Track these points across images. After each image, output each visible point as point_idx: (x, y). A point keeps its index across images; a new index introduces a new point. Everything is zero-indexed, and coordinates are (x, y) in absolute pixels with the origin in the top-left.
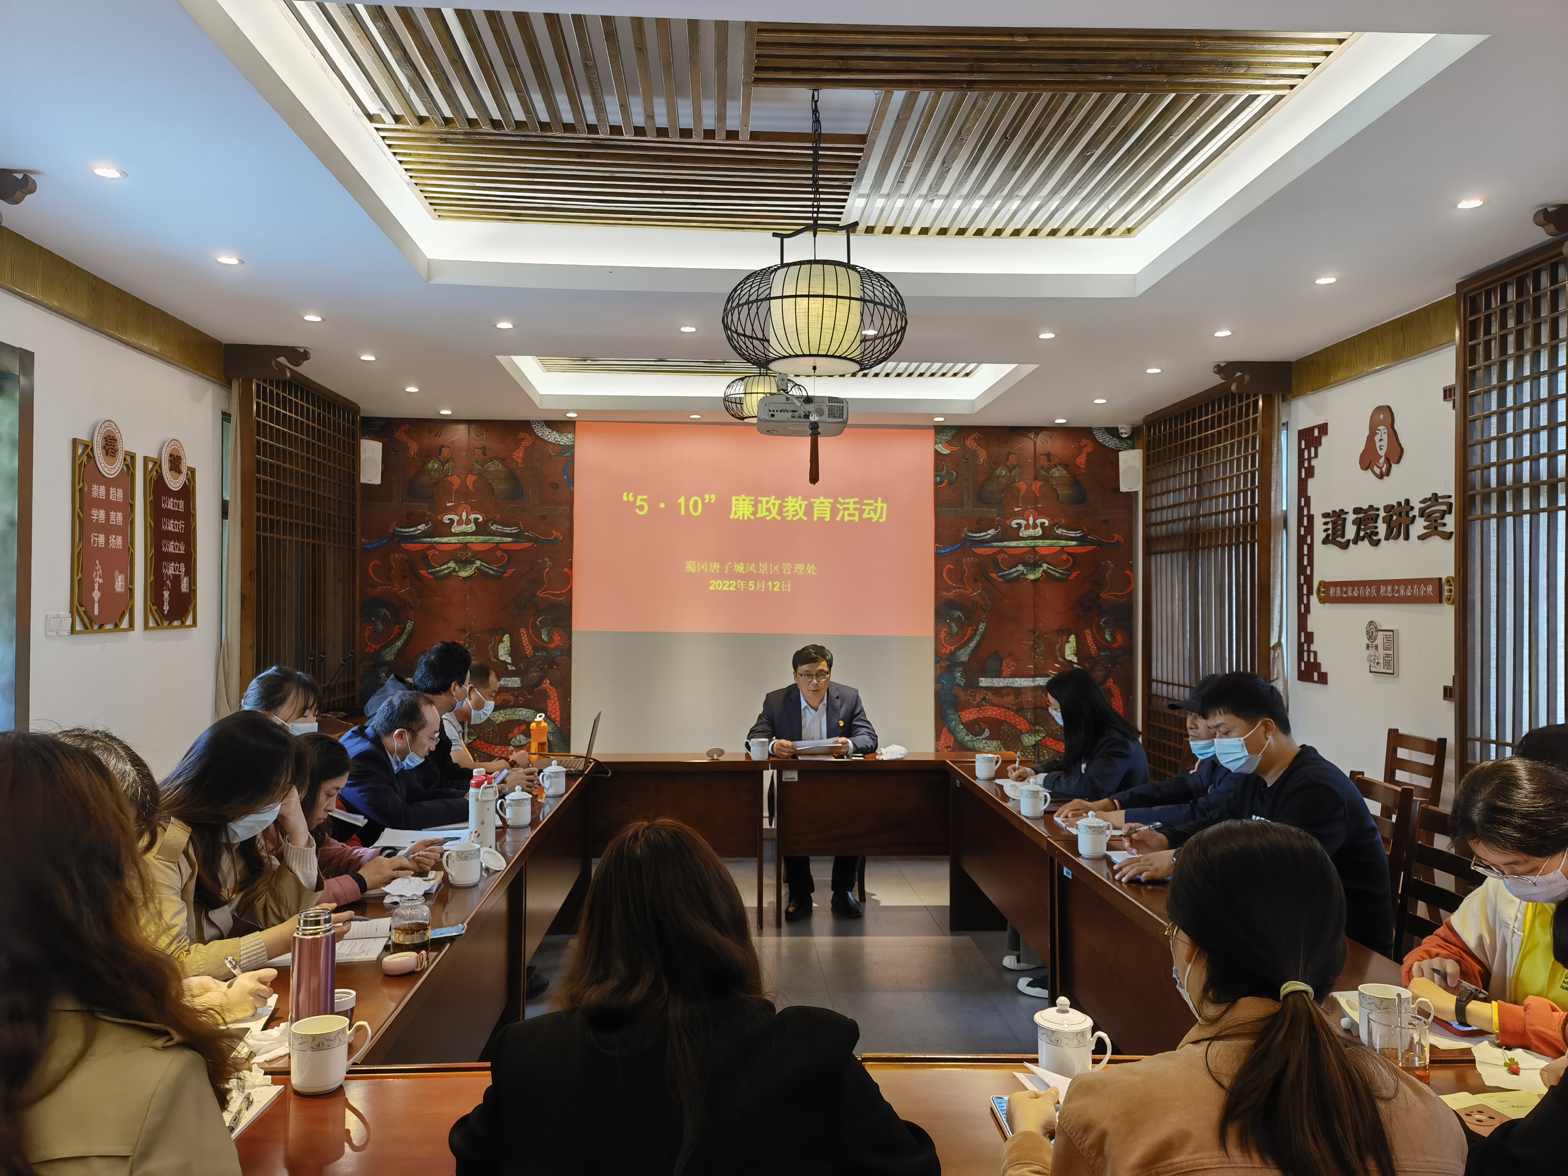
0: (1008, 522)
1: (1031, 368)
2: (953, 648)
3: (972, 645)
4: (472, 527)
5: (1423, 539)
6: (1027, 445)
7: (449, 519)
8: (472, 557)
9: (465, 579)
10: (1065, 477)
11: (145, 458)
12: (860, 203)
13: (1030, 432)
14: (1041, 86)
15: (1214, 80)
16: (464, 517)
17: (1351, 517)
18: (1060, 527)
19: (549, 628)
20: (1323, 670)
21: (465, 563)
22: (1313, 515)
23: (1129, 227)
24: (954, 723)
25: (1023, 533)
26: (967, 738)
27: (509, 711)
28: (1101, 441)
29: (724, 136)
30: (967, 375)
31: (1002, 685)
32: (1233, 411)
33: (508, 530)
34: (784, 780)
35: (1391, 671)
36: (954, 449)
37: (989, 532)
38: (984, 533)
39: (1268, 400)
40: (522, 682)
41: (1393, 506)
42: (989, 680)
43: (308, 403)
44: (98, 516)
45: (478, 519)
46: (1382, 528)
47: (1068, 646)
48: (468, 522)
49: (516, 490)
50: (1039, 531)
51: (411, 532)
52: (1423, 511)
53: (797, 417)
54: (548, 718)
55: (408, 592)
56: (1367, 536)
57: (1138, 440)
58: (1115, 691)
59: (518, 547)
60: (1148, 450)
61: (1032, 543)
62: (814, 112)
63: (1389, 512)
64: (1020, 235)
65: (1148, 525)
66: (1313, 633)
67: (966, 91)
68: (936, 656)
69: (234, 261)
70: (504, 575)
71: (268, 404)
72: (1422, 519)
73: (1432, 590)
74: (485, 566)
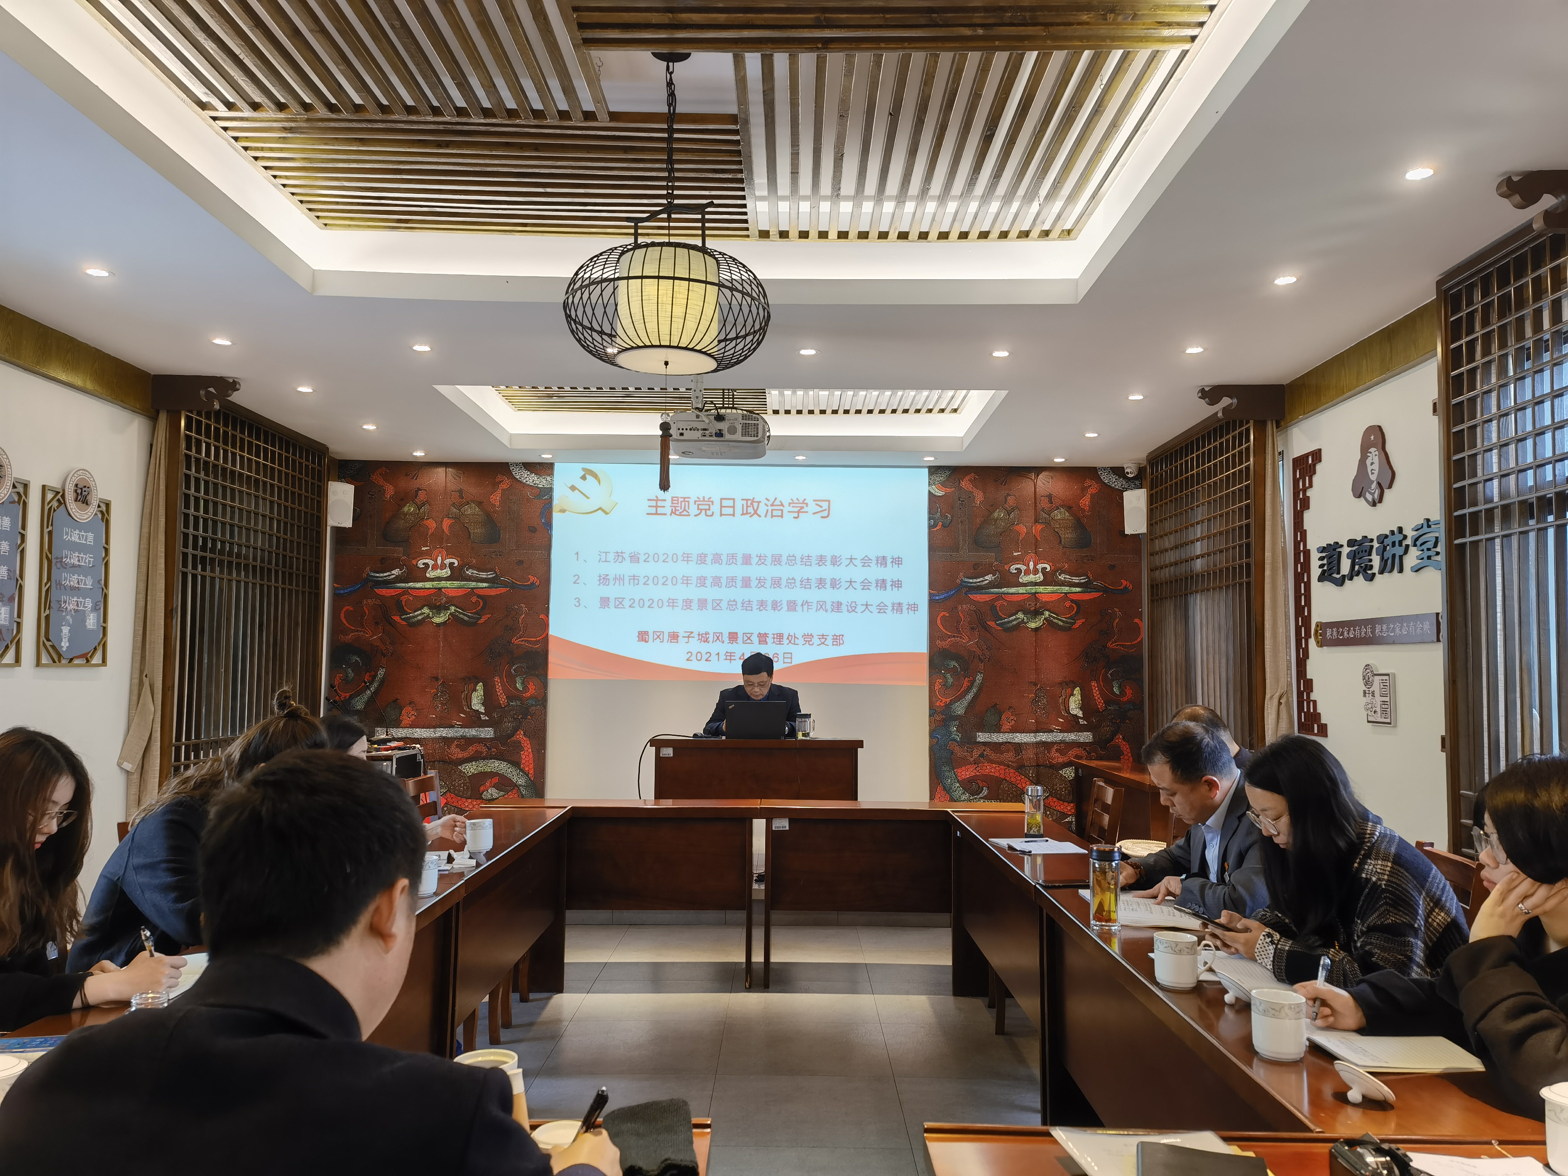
0: (1006, 567)
1: (1003, 393)
2: (948, 701)
3: (969, 697)
5: (1417, 571)
6: (1026, 487)
7: (423, 564)
8: (446, 603)
9: (438, 625)
10: (1068, 520)
11: (44, 487)
13: (1030, 473)
14: (906, 45)
16: (439, 562)
17: (1346, 550)
18: (1063, 572)
19: (524, 676)
20: (1323, 721)
21: (438, 608)
22: (1309, 550)
23: (1066, 228)
24: (950, 781)
25: (1023, 579)
26: (963, 797)
27: (481, 763)
28: (1106, 481)
29: (581, 116)
30: (955, 411)
31: (1001, 740)
32: (1227, 441)
33: (483, 575)
35: (1388, 720)
36: (949, 490)
37: (986, 578)
38: (981, 579)
39: (1260, 428)
40: (494, 733)
41: (1386, 536)
42: (987, 735)
43: (258, 440)
45: (454, 563)
46: (1376, 561)
47: (1072, 699)
48: (443, 567)
49: (493, 534)
50: (1040, 577)
51: (386, 576)
52: (1417, 539)
53: (707, 435)
54: (521, 770)
55: (381, 639)
56: (1361, 570)
57: (1143, 480)
58: (1125, 749)
59: (493, 592)
60: (1152, 489)
61: (1033, 589)
62: (667, 85)
63: (1382, 542)
64: (947, 238)
65: (1152, 570)
66: (1311, 680)
67: (823, 53)
68: (930, 709)
69: (105, 274)
70: (479, 622)
71: (203, 438)
72: (1415, 548)
73: (1429, 628)
74: (460, 613)
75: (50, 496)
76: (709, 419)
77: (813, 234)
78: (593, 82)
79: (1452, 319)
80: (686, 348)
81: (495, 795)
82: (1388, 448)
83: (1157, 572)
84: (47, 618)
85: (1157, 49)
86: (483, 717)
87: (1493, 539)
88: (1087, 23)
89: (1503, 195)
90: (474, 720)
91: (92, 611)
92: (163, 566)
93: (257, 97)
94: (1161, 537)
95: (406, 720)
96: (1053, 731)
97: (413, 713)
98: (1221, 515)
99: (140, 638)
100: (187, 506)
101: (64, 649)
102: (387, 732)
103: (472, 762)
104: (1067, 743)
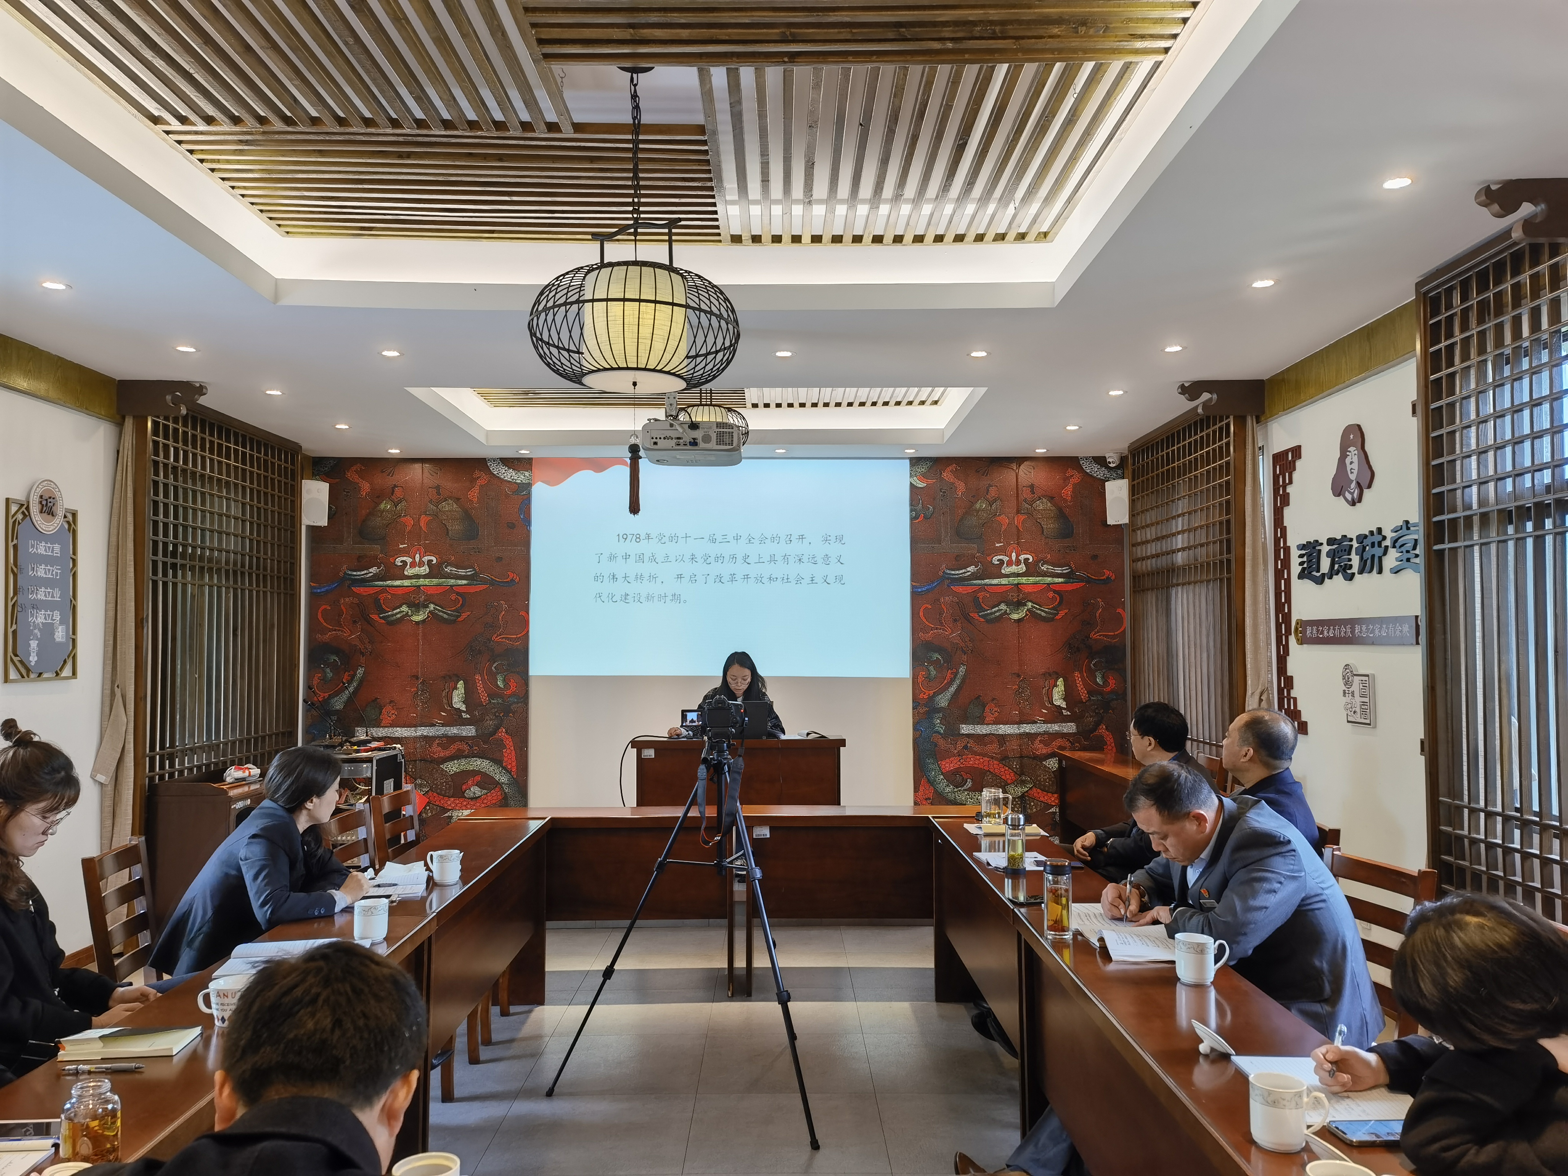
0: (989, 558)
1: (983, 390)
2: (931, 693)
3: (952, 689)
5: (1396, 573)
6: (1008, 477)
7: (401, 562)
8: (425, 600)
9: (417, 623)
10: (1050, 510)
11: (7, 500)
13: (1012, 463)
15: (1073, 44)
16: (417, 559)
17: (1325, 549)
18: (1045, 563)
19: (505, 674)
20: (1303, 719)
21: (416, 607)
22: (1289, 547)
23: (1043, 230)
24: (934, 773)
25: (1006, 570)
26: (948, 789)
27: (463, 761)
28: (1088, 471)
30: (936, 402)
31: (985, 732)
33: (462, 572)
35: (1368, 721)
36: (931, 482)
37: (968, 569)
38: (964, 571)
39: (1240, 422)
40: (476, 731)
41: (1366, 537)
42: (971, 727)
45: (432, 561)
46: (1355, 560)
47: (1055, 690)
48: (421, 564)
49: (471, 532)
50: (1022, 568)
51: (363, 575)
52: (1396, 541)
53: (682, 444)
54: (504, 768)
55: (359, 637)
56: (1341, 569)
57: (1125, 469)
58: (1108, 739)
59: (472, 590)
60: (1133, 480)
62: (632, 98)
63: (1362, 543)
64: (922, 241)
65: (1134, 561)
66: (1292, 677)
67: (789, 67)
68: (914, 701)
69: (61, 287)
70: (459, 619)
71: (170, 443)
72: (1395, 550)
73: (1408, 630)
74: (439, 610)
75: (14, 508)
76: (682, 428)
77: (786, 238)
78: (556, 95)
79: (1431, 322)
80: (654, 370)
81: (478, 794)
82: (1366, 448)
83: (1139, 563)
84: (14, 633)
85: (1130, 60)
86: (464, 716)
87: (1472, 546)
88: (1059, 36)
89: (1480, 204)
90: (455, 719)
91: (61, 623)
92: (132, 575)
93: (211, 110)
94: (1143, 527)
95: (386, 720)
96: (1036, 723)
97: (393, 712)
98: (1202, 510)
99: (110, 649)
100: (156, 513)
101: (33, 664)
102: (367, 733)
103: (454, 760)
104: (1051, 734)
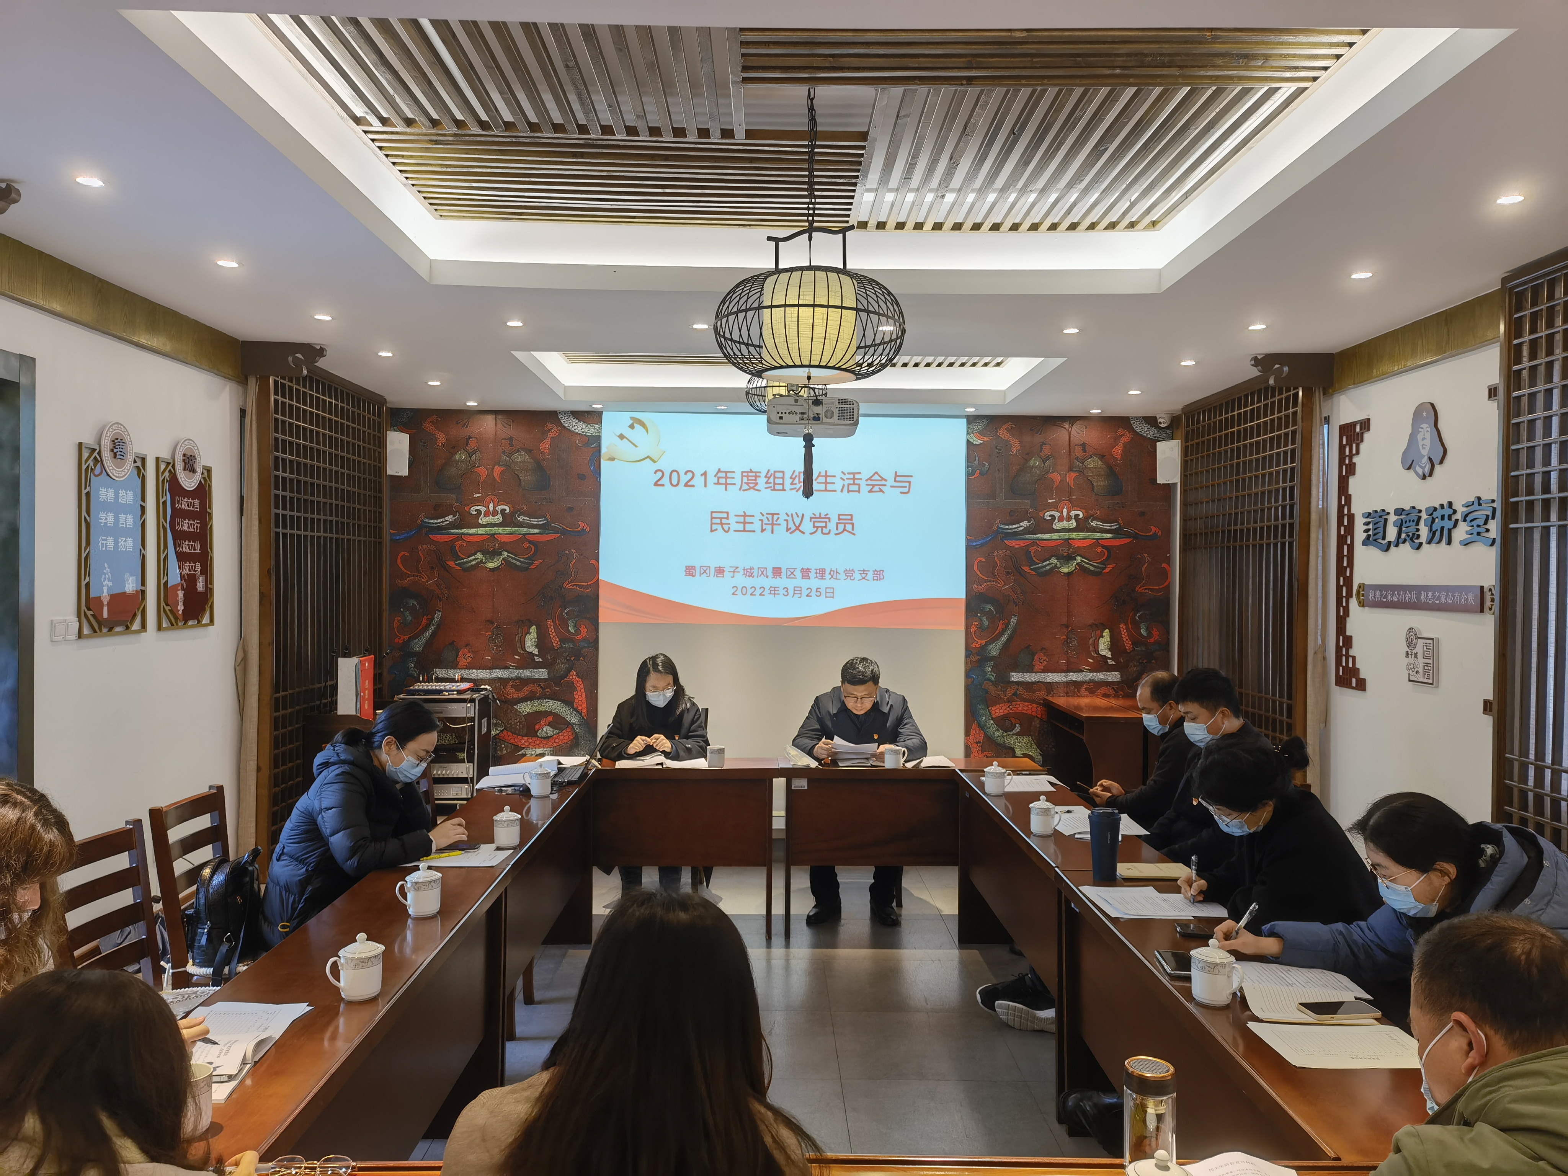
0: (1041, 514)
1: (1060, 361)
2: (983, 642)
3: (1004, 639)
4: (499, 518)
5: (1465, 545)
6: (1061, 435)
7: (476, 511)
8: (499, 548)
9: (492, 570)
10: (1100, 468)
11: (157, 459)
12: (869, 197)
13: (1065, 422)
14: (1045, 81)
15: (1230, 73)
16: (491, 509)
18: (1095, 519)
19: (576, 619)
20: (1362, 676)
21: (490, 554)
22: (1354, 514)
23: (1154, 219)
24: (984, 718)
25: (1057, 525)
26: (997, 734)
27: (536, 703)
28: (1138, 431)
29: (719, 134)
30: (998, 364)
31: (1033, 680)
32: (1273, 403)
33: (534, 521)
34: (793, 788)
35: (1430, 681)
36: (986, 439)
37: (1021, 524)
38: (1017, 525)
39: (1308, 393)
40: (548, 673)
41: (1435, 509)
42: (1020, 675)
43: (330, 397)
44: (106, 519)
45: (505, 510)
46: (1424, 532)
47: (1101, 641)
48: (495, 513)
49: (543, 482)
50: (1073, 524)
51: (439, 523)
52: (1466, 516)
53: (804, 419)
54: (576, 710)
55: (436, 583)
56: (1408, 539)
57: (1178, 431)
59: (545, 538)
60: (1187, 441)
61: (1066, 535)
62: (809, 110)
63: (1432, 514)
64: (1037, 229)
66: (1351, 637)
67: (962, 87)
68: (966, 650)
69: (234, 265)
70: (531, 567)
71: (287, 400)
72: (1465, 523)
73: (1474, 598)
74: (512, 558)
75: (163, 467)
76: (807, 403)
77: (910, 225)
78: (740, 109)
79: (1515, 316)
81: (550, 733)
84: (165, 584)
85: (1275, 87)
86: (537, 659)
87: (1549, 527)
88: (1220, 67)
90: (528, 661)
91: (201, 574)
92: (257, 527)
93: (414, 116)
95: (463, 661)
96: (1082, 671)
97: (469, 654)
100: (277, 469)
101: (180, 613)
103: (527, 701)
104: (1096, 682)
